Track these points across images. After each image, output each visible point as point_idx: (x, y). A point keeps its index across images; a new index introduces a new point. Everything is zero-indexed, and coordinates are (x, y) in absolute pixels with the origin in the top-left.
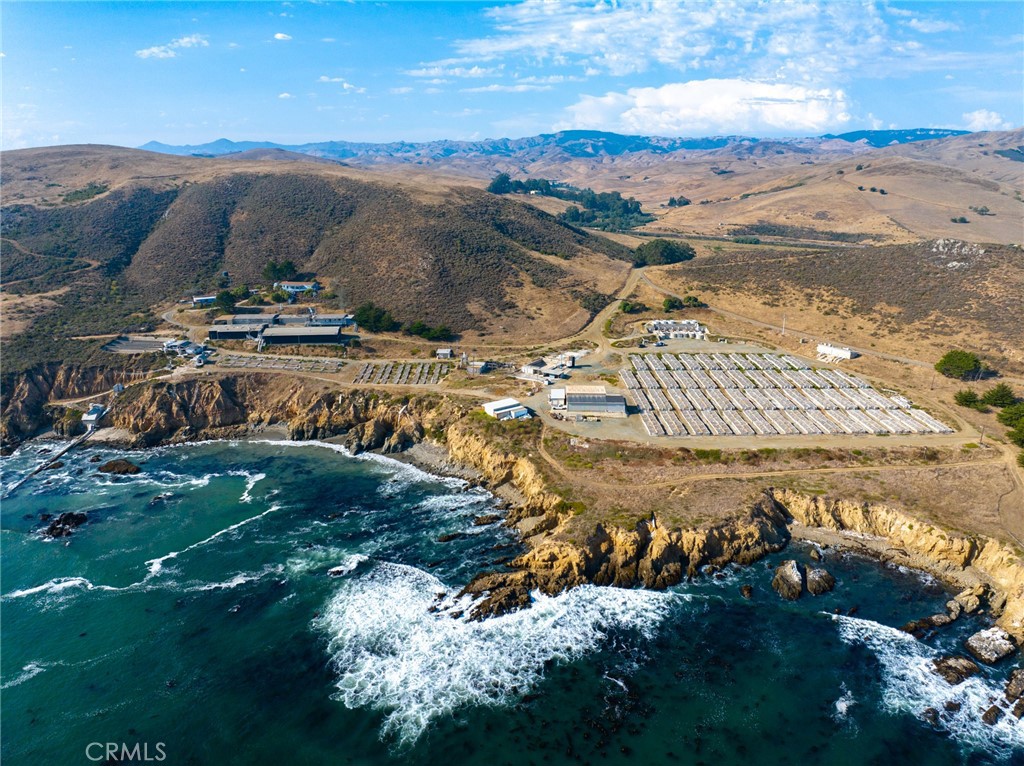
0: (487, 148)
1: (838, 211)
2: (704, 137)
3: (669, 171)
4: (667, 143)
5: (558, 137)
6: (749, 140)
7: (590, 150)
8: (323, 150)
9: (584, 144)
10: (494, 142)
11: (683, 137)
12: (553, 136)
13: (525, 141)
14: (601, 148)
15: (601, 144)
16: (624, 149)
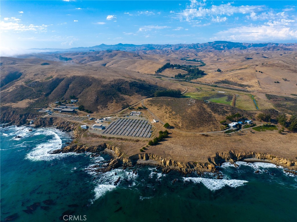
0: (192, 46)
1: (247, 78)
2: (260, 43)
3: (233, 57)
4: (248, 45)
5: (213, 43)
6: (275, 44)
7: (222, 47)
8: (146, 47)
9: (221, 45)
10: (194, 44)
11: (253, 43)
12: (212, 43)
13: (203, 44)
14: (225, 46)
15: (226, 45)
16: (233, 47)
